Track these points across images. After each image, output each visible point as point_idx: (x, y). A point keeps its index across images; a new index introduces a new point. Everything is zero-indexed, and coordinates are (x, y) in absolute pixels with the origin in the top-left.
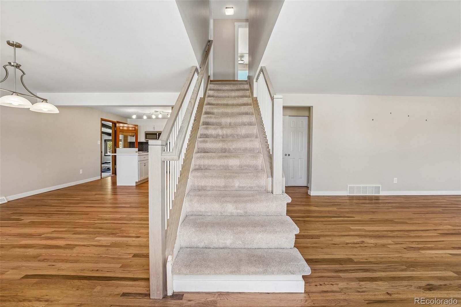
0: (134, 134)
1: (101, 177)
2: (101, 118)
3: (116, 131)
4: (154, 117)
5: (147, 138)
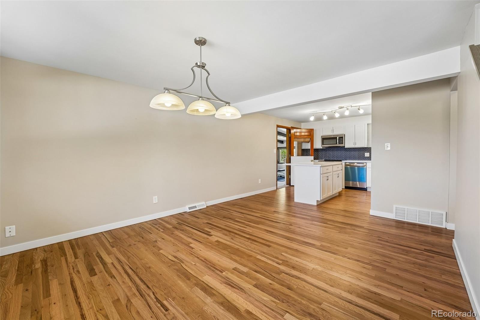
0: (308, 140)
1: (277, 188)
2: (277, 125)
3: (290, 137)
4: (337, 115)
5: (324, 144)
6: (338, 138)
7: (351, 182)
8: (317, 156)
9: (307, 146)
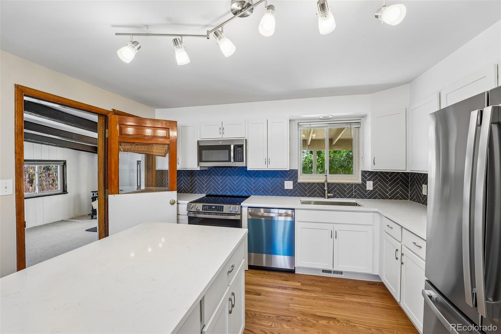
3: (108, 139)
5: (203, 160)
6: (232, 147)
7: (264, 255)
8: (191, 186)
9: (162, 164)
